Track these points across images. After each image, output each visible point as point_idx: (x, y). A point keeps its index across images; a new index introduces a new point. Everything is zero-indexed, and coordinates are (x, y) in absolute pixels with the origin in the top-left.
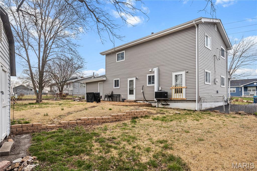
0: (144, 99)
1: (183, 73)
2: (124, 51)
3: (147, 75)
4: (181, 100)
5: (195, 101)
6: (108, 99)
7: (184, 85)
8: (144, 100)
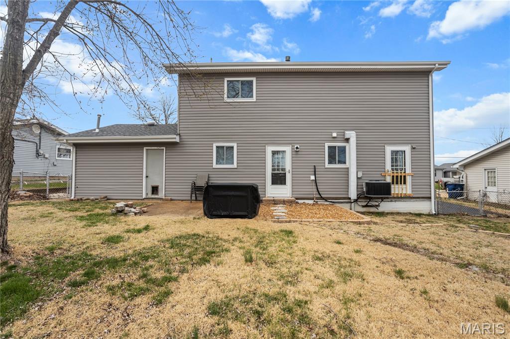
0: (318, 196)
1: (407, 149)
2: (254, 79)
3: (326, 144)
4: (404, 197)
5: (430, 198)
6: (194, 195)
7: (408, 170)
8: (317, 198)
